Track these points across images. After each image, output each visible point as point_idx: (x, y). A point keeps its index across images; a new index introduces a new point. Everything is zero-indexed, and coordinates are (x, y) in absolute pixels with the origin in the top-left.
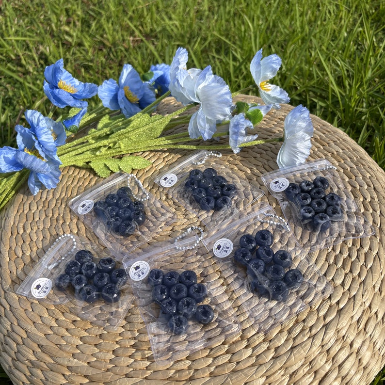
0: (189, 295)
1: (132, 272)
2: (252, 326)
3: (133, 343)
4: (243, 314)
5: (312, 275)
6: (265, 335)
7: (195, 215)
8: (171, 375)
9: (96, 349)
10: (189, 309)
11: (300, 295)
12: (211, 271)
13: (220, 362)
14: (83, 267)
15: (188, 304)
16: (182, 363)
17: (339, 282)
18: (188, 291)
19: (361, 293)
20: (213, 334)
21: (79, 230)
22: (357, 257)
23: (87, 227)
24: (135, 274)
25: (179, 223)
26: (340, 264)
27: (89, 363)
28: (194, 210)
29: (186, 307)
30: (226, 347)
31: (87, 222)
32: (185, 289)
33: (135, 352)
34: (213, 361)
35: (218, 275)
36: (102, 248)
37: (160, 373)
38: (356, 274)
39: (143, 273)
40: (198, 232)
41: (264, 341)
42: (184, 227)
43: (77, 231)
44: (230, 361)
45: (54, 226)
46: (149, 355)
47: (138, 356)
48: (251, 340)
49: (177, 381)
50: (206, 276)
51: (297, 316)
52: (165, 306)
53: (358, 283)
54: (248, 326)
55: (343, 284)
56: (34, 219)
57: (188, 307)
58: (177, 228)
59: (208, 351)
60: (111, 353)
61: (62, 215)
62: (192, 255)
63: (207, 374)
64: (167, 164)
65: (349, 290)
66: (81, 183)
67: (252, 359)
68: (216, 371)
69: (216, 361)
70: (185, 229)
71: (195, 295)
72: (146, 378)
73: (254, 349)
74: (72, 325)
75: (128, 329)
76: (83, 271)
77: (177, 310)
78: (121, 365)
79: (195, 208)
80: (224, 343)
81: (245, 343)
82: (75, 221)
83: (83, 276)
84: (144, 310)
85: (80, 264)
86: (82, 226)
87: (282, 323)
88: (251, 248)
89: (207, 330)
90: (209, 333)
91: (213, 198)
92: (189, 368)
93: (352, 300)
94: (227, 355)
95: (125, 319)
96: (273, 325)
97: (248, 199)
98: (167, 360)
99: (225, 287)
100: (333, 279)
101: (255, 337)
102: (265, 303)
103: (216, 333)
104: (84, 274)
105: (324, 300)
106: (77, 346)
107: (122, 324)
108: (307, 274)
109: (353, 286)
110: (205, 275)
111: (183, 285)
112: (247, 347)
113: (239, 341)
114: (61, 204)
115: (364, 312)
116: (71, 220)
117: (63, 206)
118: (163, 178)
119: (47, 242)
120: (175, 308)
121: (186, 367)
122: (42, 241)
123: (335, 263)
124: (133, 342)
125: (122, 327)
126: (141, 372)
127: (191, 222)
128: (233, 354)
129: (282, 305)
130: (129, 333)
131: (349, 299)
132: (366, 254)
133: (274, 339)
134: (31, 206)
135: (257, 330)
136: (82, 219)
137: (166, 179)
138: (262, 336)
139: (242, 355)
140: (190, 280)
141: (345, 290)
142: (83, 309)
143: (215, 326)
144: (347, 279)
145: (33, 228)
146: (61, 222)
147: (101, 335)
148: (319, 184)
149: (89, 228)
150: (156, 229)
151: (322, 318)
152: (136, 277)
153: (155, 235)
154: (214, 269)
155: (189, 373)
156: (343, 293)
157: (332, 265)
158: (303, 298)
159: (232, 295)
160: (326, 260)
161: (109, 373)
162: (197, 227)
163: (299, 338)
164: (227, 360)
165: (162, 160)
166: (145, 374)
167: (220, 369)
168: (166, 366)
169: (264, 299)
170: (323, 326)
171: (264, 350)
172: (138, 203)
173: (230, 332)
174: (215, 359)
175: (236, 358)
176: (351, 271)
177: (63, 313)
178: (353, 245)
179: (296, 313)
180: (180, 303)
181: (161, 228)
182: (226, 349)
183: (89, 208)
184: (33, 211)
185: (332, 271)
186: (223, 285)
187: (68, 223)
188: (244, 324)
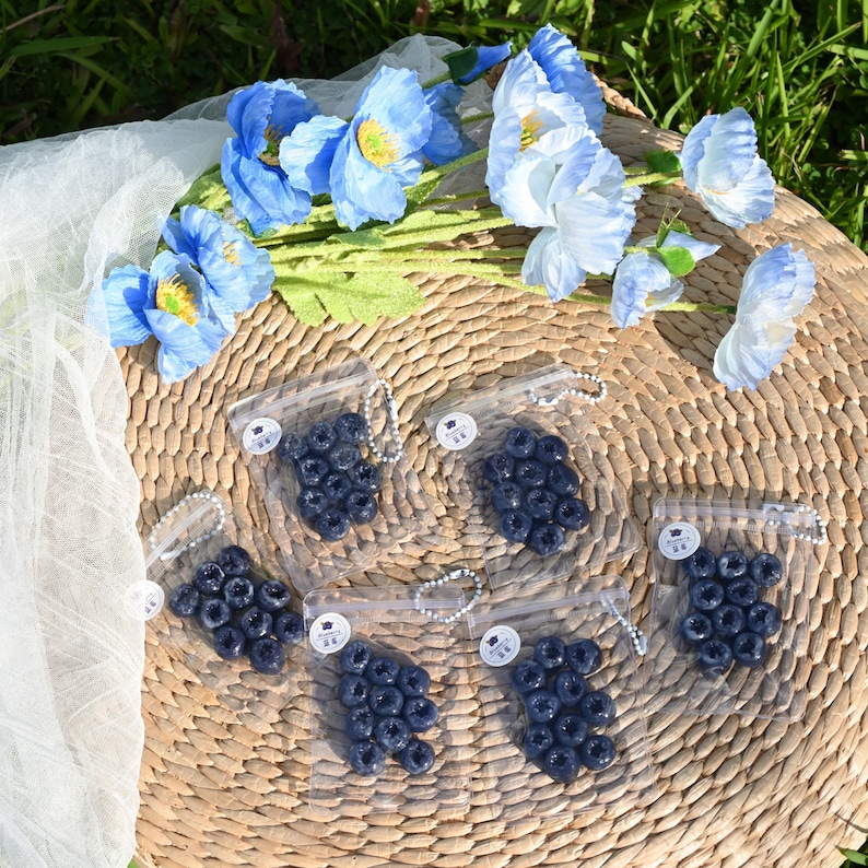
0: (402, 715)
1: (316, 629)
2: (490, 806)
3: (281, 760)
4: (485, 779)
5: (640, 755)
6: (506, 828)
7: (481, 541)
8: (328, 834)
9: (217, 746)
10: (393, 740)
11: (599, 782)
12: (463, 679)
13: (414, 843)
14: (227, 586)
15: (394, 731)
16: (353, 823)
17: (680, 785)
18: (404, 708)
19: (709, 818)
20: (421, 794)
21: (235, 483)
22: (742, 754)
23: (253, 484)
24: (320, 635)
25: (442, 549)
26: (704, 753)
27: (199, 766)
28: (485, 529)
29: (389, 735)
30: (434, 824)
31: (257, 471)
32: (399, 701)
33: (281, 777)
34: (404, 838)
35: (473, 691)
36: (273, 548)
37: (312, 825)
38: (721, 781)
39: (334, 642)
40: (470, 584)
41: (501, 837)
42: (448, 561)
43: (231, 485)
44: (430, 849)
45: (187, 456)
46: (302, 790)
47: (284, 785)
48: (479, 828)
49: (335, 847)
50: (451, 686)
51: (575, 817)
52: (354, 719)
53: (715, 801)
54: (485, 802)
55: (685, 793)
56: (146, 420)
57: (393, 736)
58: (432, 559)
59: (403, 819)
60: (241, 763)
61: (207, 432)
62: (440, 633)
63: (387, 854)
64: (473, 373)
65: (691, 806)
66: (265, 357)
67: (467, 857)
68: (403, 854)
69: (407, 840)
70: (448, 569)
71: (412, 720)
72: (287, 825)
73: (478, 843)
74: (184, 688)
75: (279, 731)
76: (227, 594)
77: (373, 735)
78: (252, 789)
79: (488, 526)
80: (432, 817)
81: (467, 829)
82: (232, 458)
83: (224, 606)
84: (317, 710)
85: (223, 575)
86: (243, 476)
87: (543, 820)
88: (551, 666)
89: (414, 783)
90: (415, 790)
91: (529, 519)
92: (361, 835)
93: (686, 825)
94: (430, 838)
95: (280, 712)
96: (527, 817)
97: (607, 545)
98: (331, 809)
99: (474, 721)
100: (672, 777)
101: (488, 826)
102: (532, 776)
103: (427, 795)
104: (227, 600)
105: (636, 808)
106: (185, 730)
107: (272, 719)
108: (631, 751)
109: (703, 801)
110: (451, 683)
111: (398, 694)
112: (467, 836)
113: (460, 821)
114: (211, 402)
115: (699, 851)
116: (225, 454)
117: (215, 407)
118: (447, 419)
119: (166, 492)
120: (370, 729)
121: (357, 832)
122: (156, 482)
123: (696, 748)
124: (281, 758)
125: (271, 724)
126: (282, 812)
127: (467, 556)
128: (441, 839)
129: (560, 790)
130: (280, 739)
131: (683, 822)
132: (763, 752)
133: (518, 840)
134: (145, 383)
135: (497, 814)
136: (247, 460)
137: (451, 424)
138: (500, 828)
139: (453, 846)
140: (414, 688)
141: (682, 805)
142: (210, 665)
143: (429, 782)
144: (698, 786)
145: (141, 443)
146: (203, 450)
147: (229, 726)
148: (758, 571)
149: (258, 488)
150: (391, 544)
151: (616, 837)
152: (321, 643)
153: (385, 559)
154: (470, 679)
155: (358, 843)
156: (677, 809)
157: (688, 749)
158: (601, 789)
159: (481, 738)
160: (684, 737)
161: (228, 794)
162: (473, 574)
163: (559, 854)
164: (427, 845)
165: (466, 354)
166: (287, 817)
167: (409, 854)
168: (326, 817)
169: (533, 766)
170: (611, 850)
171: (494, 851)
172: (371, 473)
173: (450, 802)
174: (408, 835)
175: (442, 848)
176: (714, 775)
177: (172, 660)
178: (752, 725)
179: (575, 812)
180: (382, 725)
181: (401, 545)
182: (432, 828)
183: (268, 441)
184: (148, 397)
185: (680, 761)
186: (473, 714)
187: (216, 459)
188: (479, 797)
